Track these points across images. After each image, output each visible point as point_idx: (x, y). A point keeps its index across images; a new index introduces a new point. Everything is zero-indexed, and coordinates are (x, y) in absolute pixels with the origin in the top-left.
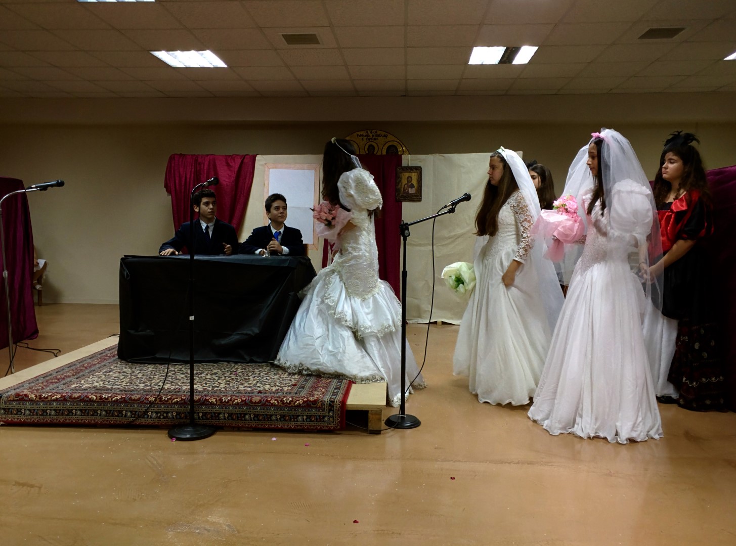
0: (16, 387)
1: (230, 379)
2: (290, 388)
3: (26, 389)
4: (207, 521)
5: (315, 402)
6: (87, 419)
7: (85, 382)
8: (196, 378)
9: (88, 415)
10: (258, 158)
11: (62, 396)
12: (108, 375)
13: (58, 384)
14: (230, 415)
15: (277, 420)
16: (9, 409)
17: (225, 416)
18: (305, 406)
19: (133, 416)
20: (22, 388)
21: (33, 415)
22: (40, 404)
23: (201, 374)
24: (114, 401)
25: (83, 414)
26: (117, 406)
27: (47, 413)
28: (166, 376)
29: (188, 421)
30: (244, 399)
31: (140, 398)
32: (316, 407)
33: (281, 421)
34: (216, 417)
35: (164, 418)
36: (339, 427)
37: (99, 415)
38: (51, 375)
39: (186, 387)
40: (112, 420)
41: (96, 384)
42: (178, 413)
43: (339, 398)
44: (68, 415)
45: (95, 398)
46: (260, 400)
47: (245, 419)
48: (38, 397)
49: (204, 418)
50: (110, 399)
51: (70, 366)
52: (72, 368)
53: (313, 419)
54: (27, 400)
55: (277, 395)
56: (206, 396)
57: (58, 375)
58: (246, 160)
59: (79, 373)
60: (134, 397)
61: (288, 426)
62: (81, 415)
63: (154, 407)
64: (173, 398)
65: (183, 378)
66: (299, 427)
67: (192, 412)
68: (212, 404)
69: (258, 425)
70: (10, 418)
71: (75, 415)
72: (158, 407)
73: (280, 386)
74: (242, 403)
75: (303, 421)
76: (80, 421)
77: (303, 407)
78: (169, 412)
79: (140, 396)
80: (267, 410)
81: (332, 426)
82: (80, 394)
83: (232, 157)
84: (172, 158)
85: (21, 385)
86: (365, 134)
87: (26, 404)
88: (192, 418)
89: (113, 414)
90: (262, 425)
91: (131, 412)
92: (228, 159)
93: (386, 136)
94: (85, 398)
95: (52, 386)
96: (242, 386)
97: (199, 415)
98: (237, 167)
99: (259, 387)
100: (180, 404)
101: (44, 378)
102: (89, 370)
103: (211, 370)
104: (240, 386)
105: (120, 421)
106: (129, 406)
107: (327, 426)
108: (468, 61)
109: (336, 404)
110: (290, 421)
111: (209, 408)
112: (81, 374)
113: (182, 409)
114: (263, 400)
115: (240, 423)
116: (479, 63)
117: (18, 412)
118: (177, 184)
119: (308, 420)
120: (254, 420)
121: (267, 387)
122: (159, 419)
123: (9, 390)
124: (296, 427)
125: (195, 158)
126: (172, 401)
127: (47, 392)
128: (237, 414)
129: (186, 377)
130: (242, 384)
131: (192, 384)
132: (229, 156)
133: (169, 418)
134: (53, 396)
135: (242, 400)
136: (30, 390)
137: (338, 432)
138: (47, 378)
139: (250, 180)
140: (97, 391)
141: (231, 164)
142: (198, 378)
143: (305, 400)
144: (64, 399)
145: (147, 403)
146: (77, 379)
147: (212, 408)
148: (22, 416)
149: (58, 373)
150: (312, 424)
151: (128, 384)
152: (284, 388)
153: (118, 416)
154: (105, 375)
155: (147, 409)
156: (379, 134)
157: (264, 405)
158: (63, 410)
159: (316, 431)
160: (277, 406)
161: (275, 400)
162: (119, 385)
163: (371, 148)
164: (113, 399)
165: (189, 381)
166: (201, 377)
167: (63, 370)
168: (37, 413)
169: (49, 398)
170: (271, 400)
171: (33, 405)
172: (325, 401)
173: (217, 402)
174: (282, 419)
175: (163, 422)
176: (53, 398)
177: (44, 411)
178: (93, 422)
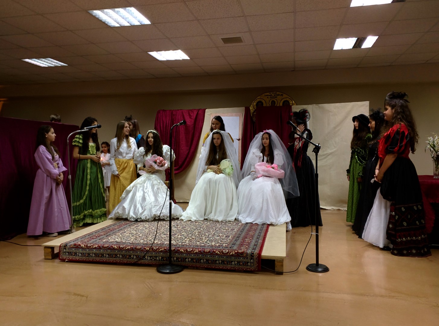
0: (74, 240)
1: (191, 238)
2: (227, 244)
3: (80, 241)
4: (180, 322)
5: (242, 253)
6: (112, 260)
7: (110, 238)
8: (172, 237)
9: (112, 257)
10: (207, 110)
11: (98, 246)
12: (123, 235)
13: (96, 239)
14: (192, 259)
15: (220, 264)
16: (71, 252)
17: (189, 260)
18: (236, 256)
19: (137, 258)
20: (77, 241)
21: (83, 256)
22: (86, 250)
23: (175, 235)
24: (127, 249)
25: (109, 257)
26: (128, 252)
27: (90, 255)
28: (156, 236)
29: (168, 262)
30: (200, 250)
31: (141, 248)
32: (243, 257)
33: (222, 264)
34: (184, 260)
35: (154, 260)
36: (257, 269)
37: (118, 257)
38: (92, 234)
39: (167, 242)
40: (125, 261)
41: (117, 240)
42: (162, 258)
43: (256, 251)
44: (101, 257)
45: (116, 247)
46: (210, 251)
47: (200, 262)
48: (86, 246)
49: (177, 260)
50: (124, 248)
51: (103, 230)
52: (104, 230)
53: (241, 264)
54: (80, 248)
55: (219, 248)
56: (178, 248)
57: (96, 234)
58: (200, 112)
59: (107, 233)
60: (138, 247)
61: (226, 267)
62: (108, 257)
63: (149, 253)
64: (159, 248)
65: (165, 237)
66: (233, 268)
67: (170, 257)
68: (181, 252)
69: (208, 266)
70: (71, 257)
71: (105, 257)
72: (151, 254)
73: (221, 243)
74: (199, 253)
75: (235, 265)
76: (108, 261)
77: (235, 256)
78: (157, 257)
79: (141, 247)
80: (214, 257)
81: (253, 268)
82: (108, 245)
83: (192, 111)
84: (158, 112)
85: (77, 239)
86: (269, 95)
87: (79, 250)
88: (170, 261)
89: (126, 257)
90: (210, 266)
91: (136, 256)
92: (190, 112)
93: (282, 95)
94: (111, 247)
95: (93, 240)
96: (199, 243)
97: (174, 259)
98: (195, 116)
99: (209, 243)
100: (163, 252)
101: (89, 236)
102: (113, 232)
103: (181, 233)
104: (198, 243)
105: (130, 261)
106: (135, 252)
107: (250, 269)
108: (333, 48)
109: (255, 255)
110: (227, 264)
111: (180, 255)
112: (109, 234)
113: (164, 255)
114: (211, 251)
115: (198, 265)
116: (340, 49)
117: (75, 254)
118: (162, 127)
119: (238, 264)
120: (206, 263)
121: (213, 243)
122: (152, 261)
123: (71, 241)
124: (231, 268)
125: (172, 111)
126: (159, 250)
127: (90, 244)
128: (196, 259)
129: (167, 236)
130: (199, 242)
131: (170, 240)
132: (190, 110)
133: (157, 260)
134: (94, 246)
135: (199, 250)
136: (82, 242)
137: (256, 272)
138: (91, 236)
139: (202, 124)
140: (117, 244)
141: (191, 115)
142: (173, 238)
143: (236, 252)
144: (99, 248)
145: (145, 251)
146: (106, 236)
147: (182, 255)
148: (77, 257)
149: (96, 233)
150: (241, 267)
151: (134, 240)
152: (223, 244)
153: (128, 258)
154: (122, 235)
155: (145, 255)
156: (278, 94)
157: (212, 254)
158: (99, 254)
159: (243, 271)
160: (220, 255)
161: (218, 251)
162: (129, 240)
163: (273, 102)
164: (126, 248)
165: (169, 239)
166: (175, 237)
167: (99, 231)
168: (85, 255)
169: (92, 247)
170: (216, 251)
171: (83, 250)
172: (248, 253)
173: (184, 252)
174: (223, 263)
175: (154, 262)
176: (94, 247)
177: (89, 254)
178: (115, 261)
